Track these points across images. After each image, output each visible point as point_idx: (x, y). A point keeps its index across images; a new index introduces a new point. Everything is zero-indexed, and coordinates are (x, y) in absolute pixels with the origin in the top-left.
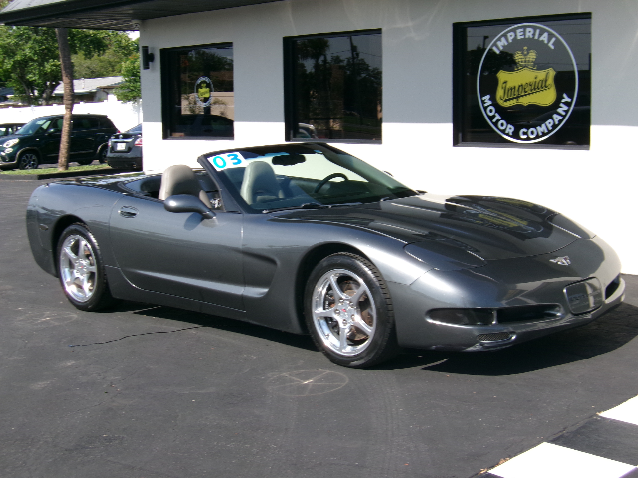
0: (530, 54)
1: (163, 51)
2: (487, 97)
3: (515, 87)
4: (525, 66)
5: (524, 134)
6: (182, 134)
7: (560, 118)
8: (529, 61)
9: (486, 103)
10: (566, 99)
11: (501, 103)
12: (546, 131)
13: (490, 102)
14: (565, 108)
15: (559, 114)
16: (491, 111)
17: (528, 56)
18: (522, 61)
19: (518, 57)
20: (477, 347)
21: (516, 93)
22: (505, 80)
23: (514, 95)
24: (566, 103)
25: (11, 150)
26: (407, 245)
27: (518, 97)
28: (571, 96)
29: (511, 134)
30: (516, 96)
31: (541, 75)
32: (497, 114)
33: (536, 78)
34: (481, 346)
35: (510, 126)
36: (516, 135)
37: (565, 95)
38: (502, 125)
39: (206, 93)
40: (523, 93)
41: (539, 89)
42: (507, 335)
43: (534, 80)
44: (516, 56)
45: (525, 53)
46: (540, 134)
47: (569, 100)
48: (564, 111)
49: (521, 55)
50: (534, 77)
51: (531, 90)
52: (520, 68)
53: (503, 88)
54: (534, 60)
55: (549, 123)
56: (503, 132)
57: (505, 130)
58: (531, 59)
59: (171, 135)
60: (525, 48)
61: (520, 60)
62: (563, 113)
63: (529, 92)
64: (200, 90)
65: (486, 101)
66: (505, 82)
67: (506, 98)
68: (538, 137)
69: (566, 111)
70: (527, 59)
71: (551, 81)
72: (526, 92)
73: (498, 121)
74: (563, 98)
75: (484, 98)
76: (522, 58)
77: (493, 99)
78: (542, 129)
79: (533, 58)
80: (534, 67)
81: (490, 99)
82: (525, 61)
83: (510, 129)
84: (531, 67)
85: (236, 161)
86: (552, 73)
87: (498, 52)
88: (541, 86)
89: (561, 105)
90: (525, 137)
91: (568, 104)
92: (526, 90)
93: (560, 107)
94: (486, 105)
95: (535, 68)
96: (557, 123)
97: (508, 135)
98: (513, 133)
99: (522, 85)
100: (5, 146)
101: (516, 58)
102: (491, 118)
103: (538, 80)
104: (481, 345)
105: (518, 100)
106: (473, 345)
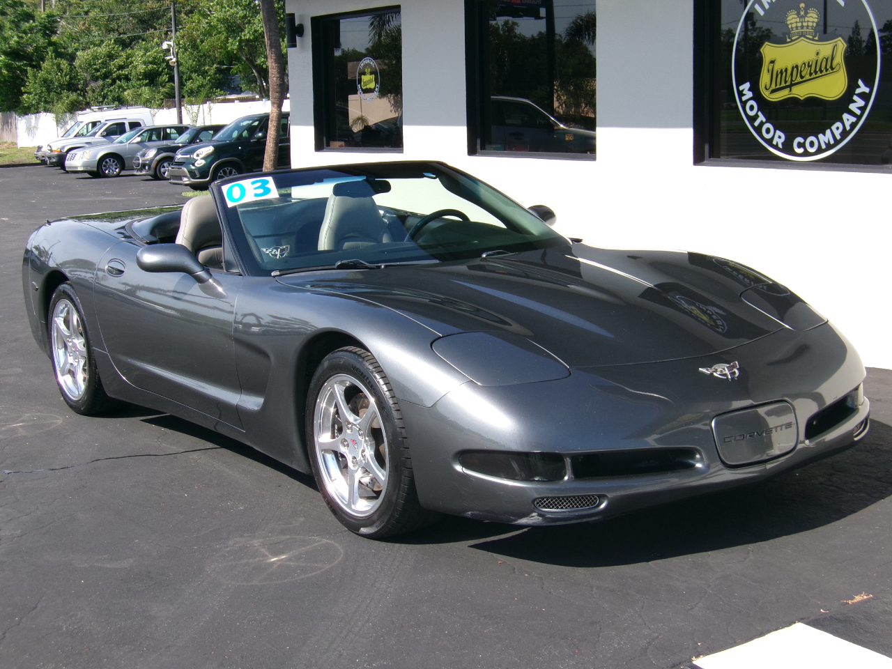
0: (808, 15)
1: (316, 21)
2: (746, 86)
3: (786, 70)
4: (802, 35)
5: (800, 145)
6: (343, 143)
7: (854, 119)
8: (808, 26)
9: (745, 95)
10: (863, 88)
11: (766, 94)
12: (832, 142)
13: (749, 95)
14: (861, 103)
15: (852, 113)
16: (752, 108)
17: (806, 19)
18: (797, 27)
19: (792, 19)
20: (533, 519)
21: (789, 79)
22: (772, 58)
23: (786, 82)
24: (862, 96)
25: (203, 162)
26: (440, 337)
27: (790, 86)
28: (869, 84)
29: (780, 146)
30: (787, 84)
31: (825, 49)
32: (760, 113)
33: (818, 54)
34: (541, 518)
35: (778, 133)
36: (787, 148)
37: (860, 82)
38: (768, 131)
39: (370, 81)
40: (799, 79)
41: (821, 71)
42: (592, 500)
43: (815, 58)
44: (788, 19)
45: (802, 13)
46: (824, 146)
47: (867, 90)
48: (859, 108)
49: (796, 16)
50: (815, 53)
51: (811, 74)
52: (793, 38)
53: (769, 71)
54: (815, 25)
55: (837, 128)
56: (770, 142)
57: (772, 138)
58: (810, 24)
59: (328, 145)
60: (802, 5)
61: (794, 25)
62: (858, 112)
63: (808, 77)
64: (363, 77)
65: (744, 93)
66: (772, 62)
67: (773, 87)
68: (820, 151)
69: (863, 109)
70: (805, 24)
71: (839, 59)
72: (802, 77)
73: (762, 124)
74: (859, 87)
75: (741, 88)
76: (796, 22)
77: (755, 88)
78: (826, 138)
79: (813, 22)
80: (815, 36)
81: (749, 90)
82: (802, 27)
83: (780, 137)
84: (811, 37)
85: (261, 191)
86: (841, 45)
87: (762, 13)
88: (826, 67)
89: (855, 98)
90: (800, 151)
91: (865, 97)
92: (803, 74)
93: (855, 102)
94: (744, 98)
95: (817, 38)
96: (848, 128)
97: (776, 147)
98: (783, 144)
99: (797, 67)
100: (195, 156)
101: (788, 22)
102: (752, 119)
103: (821, 57)
104: (539, 515)
105: (790, 90)
106: (526, 515)
